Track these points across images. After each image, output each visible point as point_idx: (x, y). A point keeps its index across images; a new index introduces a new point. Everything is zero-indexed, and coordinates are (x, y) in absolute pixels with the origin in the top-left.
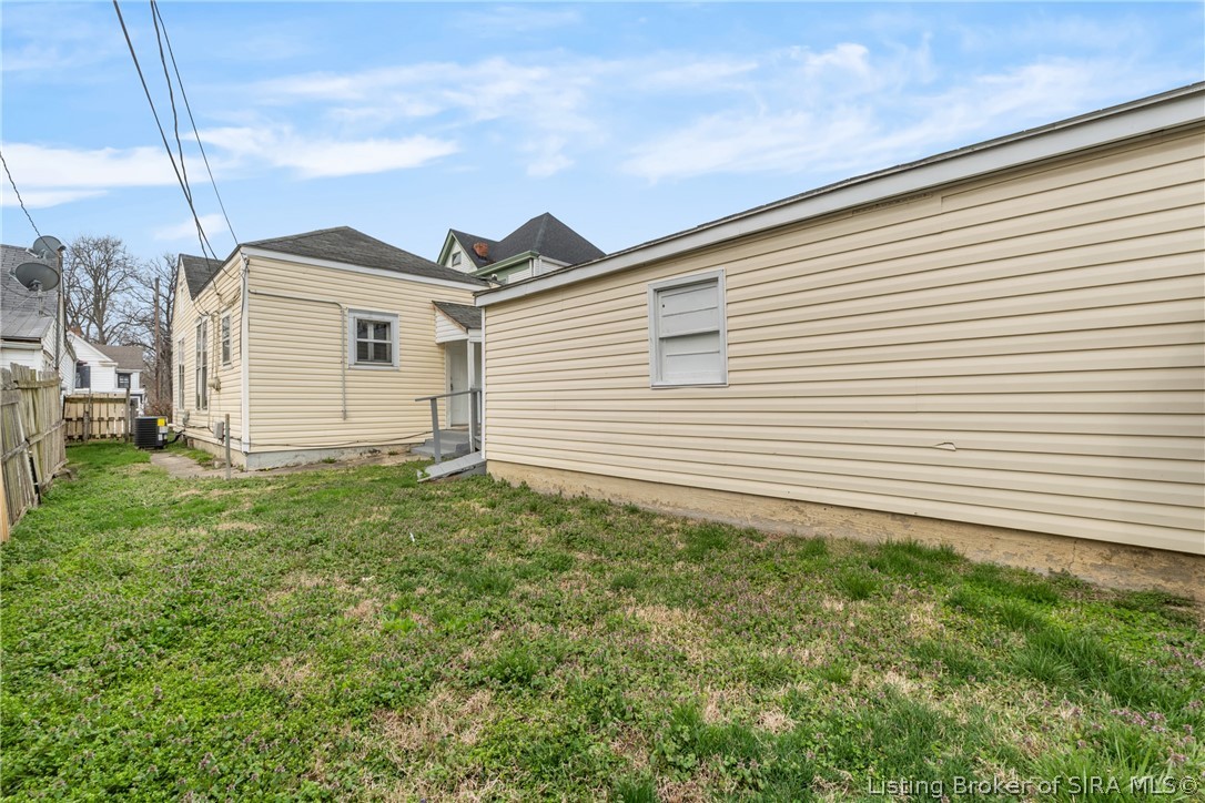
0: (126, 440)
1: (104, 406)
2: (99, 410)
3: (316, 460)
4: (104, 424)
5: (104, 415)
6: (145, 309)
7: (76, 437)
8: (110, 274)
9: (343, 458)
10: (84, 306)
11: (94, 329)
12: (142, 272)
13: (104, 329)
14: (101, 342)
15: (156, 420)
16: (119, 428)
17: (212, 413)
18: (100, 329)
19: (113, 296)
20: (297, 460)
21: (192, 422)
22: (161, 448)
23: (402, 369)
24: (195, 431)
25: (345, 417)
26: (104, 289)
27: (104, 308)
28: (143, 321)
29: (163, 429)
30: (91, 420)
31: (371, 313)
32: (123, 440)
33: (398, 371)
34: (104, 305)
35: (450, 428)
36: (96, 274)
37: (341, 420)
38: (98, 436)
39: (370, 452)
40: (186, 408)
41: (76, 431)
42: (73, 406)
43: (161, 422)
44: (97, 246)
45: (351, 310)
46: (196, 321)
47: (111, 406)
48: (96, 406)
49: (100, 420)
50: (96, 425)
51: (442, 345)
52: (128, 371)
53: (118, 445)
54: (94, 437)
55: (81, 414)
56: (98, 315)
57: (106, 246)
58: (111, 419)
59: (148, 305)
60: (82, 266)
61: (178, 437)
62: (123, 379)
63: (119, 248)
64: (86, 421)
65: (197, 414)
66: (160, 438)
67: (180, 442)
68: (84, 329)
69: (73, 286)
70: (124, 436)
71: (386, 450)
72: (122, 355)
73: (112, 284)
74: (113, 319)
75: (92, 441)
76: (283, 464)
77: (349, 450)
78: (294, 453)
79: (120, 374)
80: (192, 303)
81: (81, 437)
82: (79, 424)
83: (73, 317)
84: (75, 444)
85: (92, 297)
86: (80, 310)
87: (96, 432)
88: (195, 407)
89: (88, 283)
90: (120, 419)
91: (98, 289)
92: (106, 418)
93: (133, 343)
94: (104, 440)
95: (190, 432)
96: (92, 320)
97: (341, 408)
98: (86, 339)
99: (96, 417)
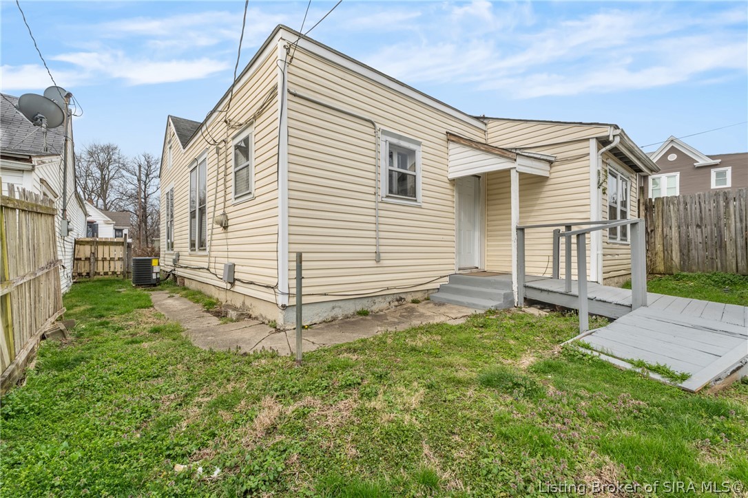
0: (124, 276)
1: (106, 248)
2: (102, 252)
3: (351, 312)
4: (106, 263)
5: (106, 256)
6: (131, 188)
7: (84, 274)
8: (110, 167)
9: (375, 308)
10: (95, 189)
11: (101, 201)
12: (130, 166)
13: (107, 202)
14: (105, 210)
15: (150, 260)
16: (118, 267)
17: (213, 254)
18: (104, 201)
19: (112, 182)
20: (333, 314)
21: (182, 262)
22: (155, 285)
23: (424, 205)
24: (187, 271)
25: (378, 260)
26: (107, 176)
27: (107, 190)
28: (130, 196)
29: (156, 269)
30: (97, 260)
31: (400, 137)
32: (121, 277)
33: (420, 207)
34: (107, 187)
35: (458, 272)
36: (102, 168)
37: (373, 263)
38: (102, 273)
39: (397, 300)
40: (175, 249)
41: (84, 268)
42: (82, 247)
43: (154, 262)
44: (102, 150)
45: (384, 132)
46: (189, 166)
47: (112, 248)
48: (100, 248)
49: (104, 259)
50: (100, 263)
51: (453, 182)
52: (121, 228)
53: (118, 281)
54: (99, 274)
55: (88, 254)
56: (103, 193)
57: (108, 150)
58: (112, 259)
59: (134, 187)
60: (94, 163)
61: (169, 275)
62: (118, 231)
63: (117, 151)
64: (92, 260)
65: (190, 255)
66: (154, 276)
67: (172, 281)
68: (95, 203)
69: (89, 176)
70: (122, 273)
71: (409, 298)
72: (118, 216)
73: (111, 175)
74: (112, 196)
75: (96, 277)
76: (321, 319)
77: (380, 299)
78: (331, 305)
79: (116, 230)
80: (184, 151)
81: (88, 274)
82: (87, 262)
83: (89, 195)
84: (84, 280)
85: (100, 182)
86: (93, 191)
87: (100, 270)
88: (188, 249)
89: (98, 174)
90: (119, 259)
91: (103, 179)
92: (108, 259)
93: (124, 211)
94: (106, 277)
95: (179, 272)
96: (99, 196)
97: (373, 249)
98: (96, 207)
99: (100, 257)
